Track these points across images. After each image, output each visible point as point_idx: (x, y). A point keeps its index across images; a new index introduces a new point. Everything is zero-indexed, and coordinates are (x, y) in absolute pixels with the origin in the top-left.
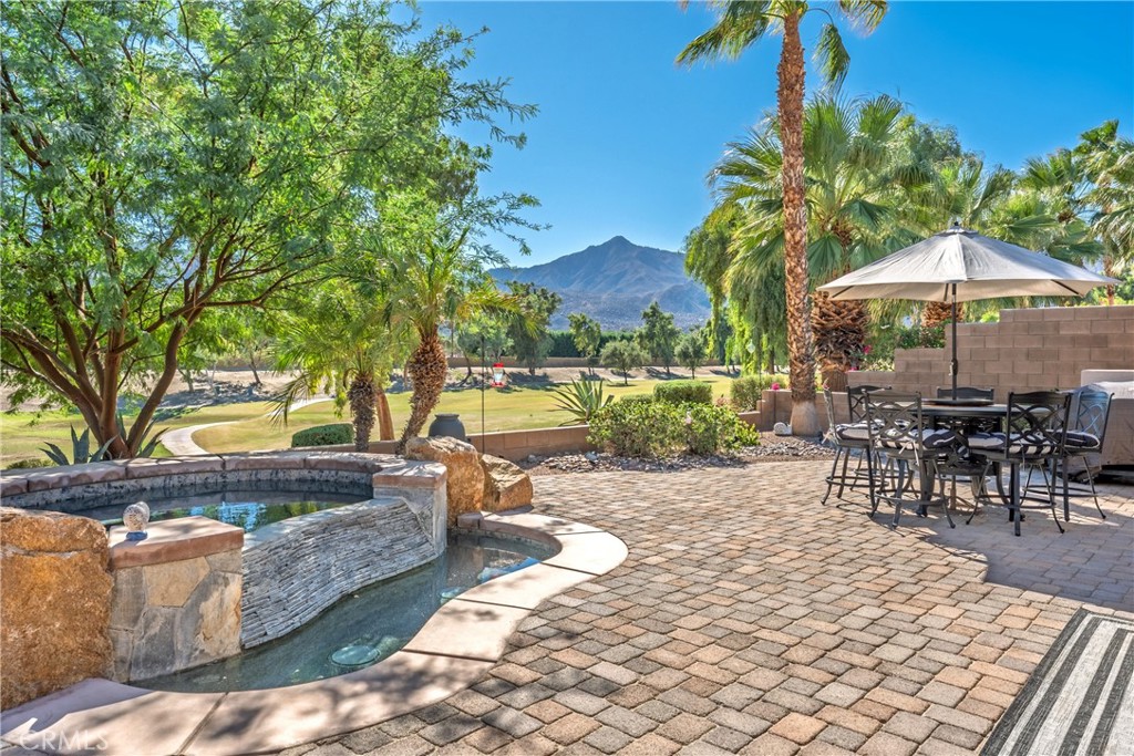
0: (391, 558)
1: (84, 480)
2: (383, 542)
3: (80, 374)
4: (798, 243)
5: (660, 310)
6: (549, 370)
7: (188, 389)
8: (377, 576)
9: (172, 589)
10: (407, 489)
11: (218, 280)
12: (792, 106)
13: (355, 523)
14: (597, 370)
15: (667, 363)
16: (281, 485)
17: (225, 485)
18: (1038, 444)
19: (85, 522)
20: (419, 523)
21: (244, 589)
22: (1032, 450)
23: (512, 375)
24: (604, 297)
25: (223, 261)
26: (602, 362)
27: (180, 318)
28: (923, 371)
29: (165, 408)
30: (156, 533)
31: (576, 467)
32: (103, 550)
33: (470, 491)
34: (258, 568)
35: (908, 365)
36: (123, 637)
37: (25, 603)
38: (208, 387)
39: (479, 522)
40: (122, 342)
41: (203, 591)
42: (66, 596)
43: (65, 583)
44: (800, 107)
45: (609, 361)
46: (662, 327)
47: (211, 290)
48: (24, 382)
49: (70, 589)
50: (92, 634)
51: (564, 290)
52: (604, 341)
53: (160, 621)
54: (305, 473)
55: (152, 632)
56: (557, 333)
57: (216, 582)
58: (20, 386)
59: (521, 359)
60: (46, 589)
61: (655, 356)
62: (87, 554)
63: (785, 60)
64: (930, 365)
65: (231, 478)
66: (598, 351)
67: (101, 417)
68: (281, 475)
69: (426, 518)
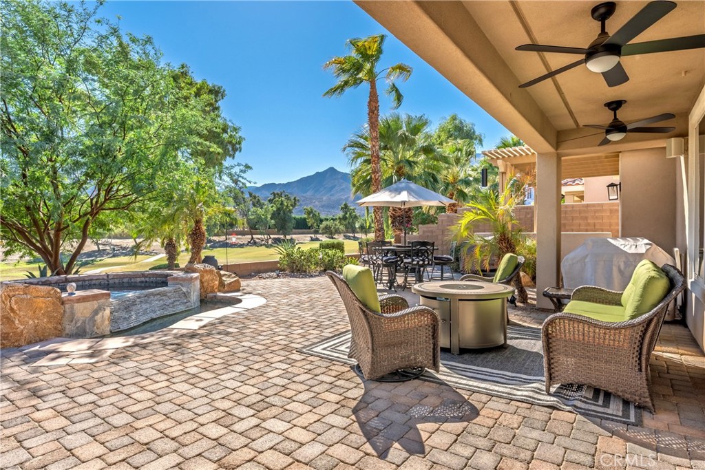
0: (173, 307)
1: (48, 282)
2: (170, 301)
3: (42, 241)
4: (377, 179)
5: (349, 205)
6: (294, 236)
7: (97, 249)
8: (166, 313)
9: (85, 311)
10: (181, 282)
11: (106, 200)
12: (374, 120)
13: (159, 294)
14: (318, 236)
15: (354, 231)
16: (133, 284)
17: (108, 285)
18: (424, 260)
19: (53, 289)
20: (186, 295)
21: (111, 313)
22: (421, 263)
23: (274, 239)
24: (324, 198)
25: (108, 191)
26: (320, 232)
27: (89, 216)
28: (429, 234)
29: (84, 260)
30: (79, 293)
31: (270, 277)
32: (60, 298)
33: (212, 285)
34: (117, 307)
35: (424, 232)
36: (67, 327)
37: (34, 312)
38: (109, 248)
39: (215, 296)
40: (62, 226)
41: (96, 312)
42: (48, 312)
43: (47, 307)
44: (377, 121)
45: (324, 231)
46: (350, 214)
47: (102, 204)
48: (11, 246)
49: (49, 309)
50: (57, 324)
51: (304, 195)
52: (322, 221)
53: (81, 322)
54: (143, 279)
55: (78, 325)
56: (298, 217)
57: (100, 309)
58: (9, 248)
59: (279, 231)
60: (41, 309)
61: (347, 228)
62: (54, 299)
63: (370, 100)
64: (432, 232)
65: (111, 282)
66: (319, 226)
67: (52, 260)
68: (133, 280)
69: (189, 293)
